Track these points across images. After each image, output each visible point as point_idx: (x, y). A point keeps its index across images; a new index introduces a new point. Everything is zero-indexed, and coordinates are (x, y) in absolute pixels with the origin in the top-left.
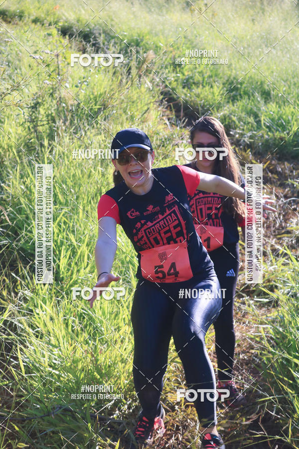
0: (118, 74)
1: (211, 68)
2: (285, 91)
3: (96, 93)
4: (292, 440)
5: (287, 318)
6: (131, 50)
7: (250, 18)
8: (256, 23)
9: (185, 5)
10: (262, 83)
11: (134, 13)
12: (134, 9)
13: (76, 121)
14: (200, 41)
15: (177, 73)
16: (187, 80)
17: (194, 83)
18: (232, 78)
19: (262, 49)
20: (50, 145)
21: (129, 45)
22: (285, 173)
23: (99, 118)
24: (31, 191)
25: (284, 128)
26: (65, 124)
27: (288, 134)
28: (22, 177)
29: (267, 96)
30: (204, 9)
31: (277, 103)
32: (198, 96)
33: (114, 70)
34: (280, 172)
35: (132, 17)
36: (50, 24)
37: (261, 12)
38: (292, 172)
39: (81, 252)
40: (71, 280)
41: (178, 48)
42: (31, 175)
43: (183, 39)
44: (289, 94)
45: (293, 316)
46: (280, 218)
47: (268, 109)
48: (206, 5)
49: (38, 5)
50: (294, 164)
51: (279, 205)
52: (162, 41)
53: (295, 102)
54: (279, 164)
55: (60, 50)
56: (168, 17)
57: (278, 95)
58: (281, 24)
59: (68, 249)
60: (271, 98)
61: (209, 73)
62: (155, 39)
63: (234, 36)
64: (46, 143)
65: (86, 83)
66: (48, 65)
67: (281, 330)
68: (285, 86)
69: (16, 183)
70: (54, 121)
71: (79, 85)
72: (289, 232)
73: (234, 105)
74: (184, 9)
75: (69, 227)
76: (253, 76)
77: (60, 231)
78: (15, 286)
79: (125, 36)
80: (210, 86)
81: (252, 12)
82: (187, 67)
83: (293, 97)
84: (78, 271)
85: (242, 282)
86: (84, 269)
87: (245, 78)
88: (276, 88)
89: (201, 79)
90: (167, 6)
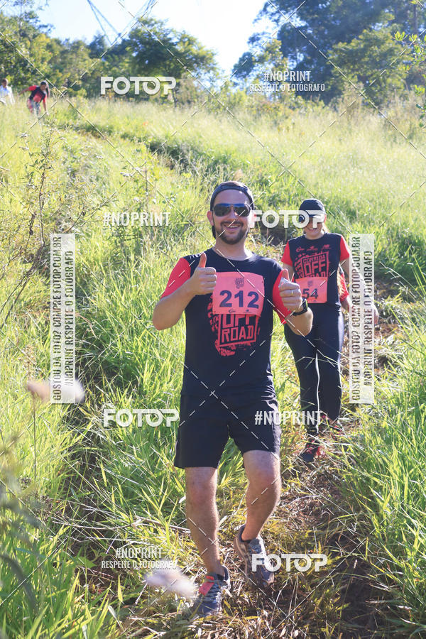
0: (206, 191)
2: (371, 211)
3: (183, 210)
4: (368, 558)
5: (368, 436)
6: (219, 169)
7: (337, 138)
8: (343, 143)
9: (273, 123)
10: (347, 203)
11: (222, 131)
12: (222, 127)
13: (162, 237)
15: (263, 191)
16: (274, 198)
17: (280, 201)
19: (349, 168)
20: (136, 260)
21: (216, 162)
23: (185, 234)
24: (116, 305)
26: (151, 239)
28: (108, 290)
29: (352, 215)
30: (291, 127)
31: (362, 222)
33: (201, 187)
35: (220, 134)
36: (139, 141)
37: (348, 132)
38: (376, 291)
39: (165, 366)
40: (154, 394)
41: (265, 166)
42: (117, 289)
43: (271, 158)
44: (374, 214)
45: (373, 435)
47: (353, 228)
48: (294, 124)
49: (127, 120)
50: (378, 284)
52: (250, 158)
53: (380, 222)
55: (149, 166)
57: (363, 214)
58: (368, 144)
59: (152, 363)
60: (356, 218)
61: (295, 192)
62: (243, 157)
63: (321, 155)
64: (132, 257)
65: (173, 199)
66: (136, 181)
67: (361, 448)
68: (370, 206)
69: (102, 297)
70: (141, 236)
71: (166, 201)
74: (271, 128)
75: (153, 341)
76: (339, 195)
77: (144, 345)
78: (99, 399)
79: (213, 152)
81: (339, 132)
82: (273, 185)
83: (378, 217)
84: (161, 385)
86: (168, 383)
87: (331, 198)
88: (362, 208)
89: (287, 197)
90: (255, 124)
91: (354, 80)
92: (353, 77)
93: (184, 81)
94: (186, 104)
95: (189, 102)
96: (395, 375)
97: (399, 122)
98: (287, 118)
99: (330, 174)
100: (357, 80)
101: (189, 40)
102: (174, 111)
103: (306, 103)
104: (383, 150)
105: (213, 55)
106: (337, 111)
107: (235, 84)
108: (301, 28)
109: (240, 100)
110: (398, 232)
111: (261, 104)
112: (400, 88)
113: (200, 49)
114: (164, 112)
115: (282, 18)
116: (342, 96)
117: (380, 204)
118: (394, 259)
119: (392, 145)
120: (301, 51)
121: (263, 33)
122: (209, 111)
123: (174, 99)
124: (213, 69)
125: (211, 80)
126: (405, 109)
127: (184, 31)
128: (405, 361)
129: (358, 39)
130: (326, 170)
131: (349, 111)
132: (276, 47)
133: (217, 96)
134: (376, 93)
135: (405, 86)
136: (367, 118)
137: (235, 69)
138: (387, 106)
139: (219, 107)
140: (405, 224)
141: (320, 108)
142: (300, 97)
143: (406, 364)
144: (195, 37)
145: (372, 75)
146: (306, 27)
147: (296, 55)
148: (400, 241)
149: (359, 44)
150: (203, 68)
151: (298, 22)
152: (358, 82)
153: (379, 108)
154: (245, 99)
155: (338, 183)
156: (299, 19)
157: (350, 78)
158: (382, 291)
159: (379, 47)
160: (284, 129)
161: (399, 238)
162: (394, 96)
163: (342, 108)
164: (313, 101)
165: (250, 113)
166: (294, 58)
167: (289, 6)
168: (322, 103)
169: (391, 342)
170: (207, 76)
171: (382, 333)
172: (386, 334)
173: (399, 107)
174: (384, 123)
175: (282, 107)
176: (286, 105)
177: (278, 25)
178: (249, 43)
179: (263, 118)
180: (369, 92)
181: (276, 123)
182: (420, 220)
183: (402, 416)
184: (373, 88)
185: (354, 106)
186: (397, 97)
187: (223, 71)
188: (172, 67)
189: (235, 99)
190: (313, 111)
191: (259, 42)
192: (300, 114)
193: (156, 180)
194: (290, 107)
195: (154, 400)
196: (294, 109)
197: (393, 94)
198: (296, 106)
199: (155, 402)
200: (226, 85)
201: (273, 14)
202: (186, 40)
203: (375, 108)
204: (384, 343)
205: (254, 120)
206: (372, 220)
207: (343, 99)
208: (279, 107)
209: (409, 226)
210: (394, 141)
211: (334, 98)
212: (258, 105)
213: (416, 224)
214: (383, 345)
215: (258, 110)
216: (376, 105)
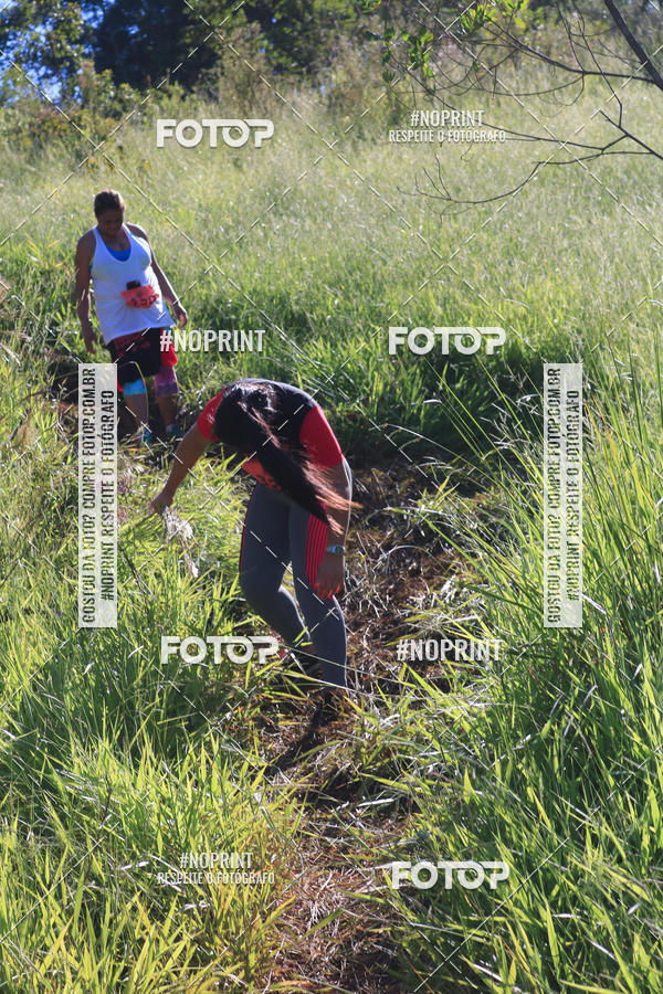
2: (338, 306)
7: (230, 158)
8: (245, 166)
10: (283, 301)
18: (212, 301)
22: (376, 493)
25: (353, 392)
27: (365, 402)
29: (299, 326)
30: (117, 157)
31: (325, 337)
34: (364, 493)
38: (392, 487)
44: (349, 312)
47: (307, 355)
48: (121, 148)
50: (394, 469)
52: (35, 250)
53: (366, 326)
56: (38, 193)
57: (324, 319)
58: (300, 157)
60: (309, 329)
62: (17, 249)
63: (200, 206)
68: (336, 296)
72: (410, 628)
73: (229, 365)
74: (72, 168)
76: (259, 288)
83: (360, 315)
85: (324, 769)
87: (242, 299)
88: (318, 304)
90: (33, 169)
91: (238, 21)
92: (235, 14)
96: (473, 673)
97: (361, 93)
98: (103, 138)
99: (228, 245)
100: (245, 20)
103: (142, 95)
104: (338, 162)
106: (216, 99)
111: (37, 121)
112: (348, 17)
116: (218, 62)
117: (358, 286)
118: (420, 404)
119: (355, 147)
126: (369, 61)
128: (487, 633)
130: (217, 236)
131: (242, 93)
134: (295, 39)
136: (287, 99)
138: (328, 64)
142: (125, 86)
152: (250, 21)
153: (309, 72)
157: (228, 17)
158: (406, 482)
160: (103, 168)
162: (337, 38)
163: (224, 88)
164: (156, 88)
165: (17, 148)
168: (177, 88)
169: (452, 594)
171: (427, 579)
172: (436, 580)
174: (327, 102)
176: (95, 109)
179: (50, 151)
180: (281, 42)
181: (79, 156)
182: (455, 302)
183: (504, 764)
184: (287, 30)
185: (250, 80)
186: (344, 41)
190: (161, 108)
192: (133, 123)
194: (106, 115)
196: (117, 115)
197: (332, 32)
198: (118, 106)
203: (300, 73)
204: (436, 601)
205: (29, 162)
206: (346, 326)
207: (223, 67)
208: (80, 119)
209: (435, 321)
210: (359, 137)
211: (204, 70)
212: (31, 125)
213: (448, 311)
214: (435, 606)
215: (33, 135)
216: (302, 65)
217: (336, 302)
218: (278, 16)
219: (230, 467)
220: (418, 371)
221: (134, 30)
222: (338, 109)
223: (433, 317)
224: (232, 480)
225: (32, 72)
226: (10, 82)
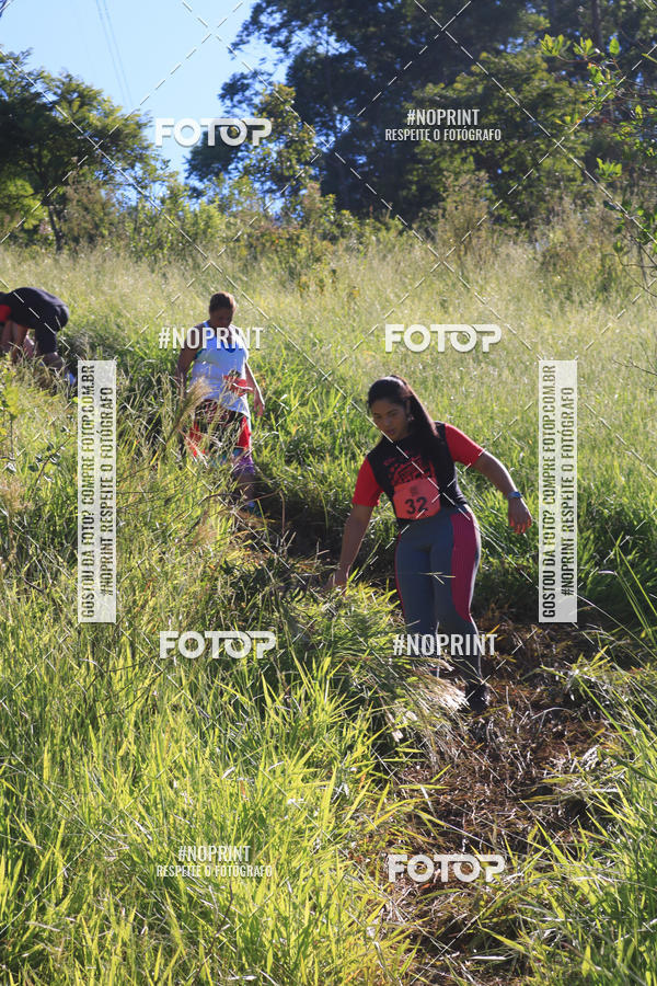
1: (351, 416)
2: (523, 460)
7: (437, 298)
8: (451, 309)
9: (285, 273)
12: (169, 289)
13: (32, 551)
14: (323, 355)
15: (271, 429)
16: (297, 444)
17: (313, 451)
22: (533, 650)
25: (524, 546)
26: (4, 557)
30: (329, 281)
32: (323, 479)
34: (520, 648)
37: (459, 284)
38: (548, 646)
39: (48, 864)
40: (24, 933)
41: (273, 373)
43: (284, 352)
44: (532, 467)
46: (525, 757)
47: (485, 502)
48: (334, 271)
51: (522, 727)
54: (517, 630)
58: (507, 309)
59: (18, 857)
61: (346, 426)
65: (52, 460)
68: (522, 449)
71: (40, 465)
72: (547, 790)
74: (283, 284)
75: (18, 802)
80: (349, 455)
81: (438, 285)
82: (294, 414)
84: (42, 910)
85: (440, 914)
86: (57, 905)
89: (327, 440)
90: (245, 279)
91: (466, 167)
92: (464, 160)
93: (75, 190)
94: (83, 242)
95: (91, 239)
96: (606, 846)
97: (576, 255)
98: (318, 260)
100: (473, 167)
101: (81, 96)
102: (56, 261)
103: (362, 224)
104: (543, 319)
105: (140, 126)
106: (433, 239)
107: (197, 193)
108: (339, 58)
109: (207, 225)
110: (589, 504)
111: (258, 233)
112: (574, 180)
113: (107, 115)
114: (31, 262)
115: (295, 39)
116: (441, 204)
119: (562, 308)
120: (344, 111)
121: (255, 74)
122: (138, 256)
123: (57, 233)
124: (141, 158)
125: (140, 184)
126: (590, 226)
127: (68, 76)
128: (627, 809)
129: (471, 74)
130: (414, 372)
131: (458, 236)
132: (286, 101)
133: (153, 220)
134: (519, 193)
135: (583, 175)
136: (503, 250)
137: (193, 159)
138: (548, 222)
139: (160, 245)
140: (607, 484)
141: (393, 234)
142: (346, 212)
143: (627, 815)
144: (96, 88)
145: (507, 153)
146: (350, 54)
147: (333, 120)
148: (597, 526)
149: (474, 84)
150: (118, 159)
151: (331, 46)
152: (478, 169)
153: (527, 227)
154: (219, 221)
155: (446, 402)
156: (332, 39)
157: (457, 162)
158: (564, 644)
159: (518, 90)
160: (313, 287)
161: (593, 519)
162: (561, 198)
163: (443, 230)
164: (377, 219)
165: (232, 254)
166: (327, 126)
167: (310, 10)
168: (397, 223)
169: (593, 763)
170: (129, 176)
171: (570, 744)
172: (579, 746)
173: (574, 220)
174: (541, 259)
175: (305, 236)
176: (314, 230)
177: (287, 53)
178: (222, 97)
179: (263, 264)
181: (292, 273)
182: (640, 475)
183: (627, 943)
185: (471, 225)
186: (567, 200)
187: (166, 163)
188: (45, 161)
189: (195, 223)
190: (378, 240)
191: (247, 93)
192: (348, 249)
193: (13, 417)
194: (324, 237)
195: (24, 948)
196: (333, 239)
197: (557, 192)
198: (336, 232)
199: (26, 955)
200: (174, 196)
201: (273, 31)
202: (76, 95)
203: (518, 227)
204: (576, 767)
205: (242, 271)
206: (528, 479)
207: (445, 210)
208: (298, 237)
209: (616, 490)
210: (567, 299)
211: (425, 210)
212: (249, 236)
213: (631, 483)
214: (574, 772)
215: (250, 246)
216: (522, 218)
217: (521, 455)
218: (506, 168)
219: (392, 600)
220: (592, 537)
221: (362, 160)
222: (551, 269)
223: (615, 486)
224: (392, 612)
225: (257, 185)
226: (236, 192)
